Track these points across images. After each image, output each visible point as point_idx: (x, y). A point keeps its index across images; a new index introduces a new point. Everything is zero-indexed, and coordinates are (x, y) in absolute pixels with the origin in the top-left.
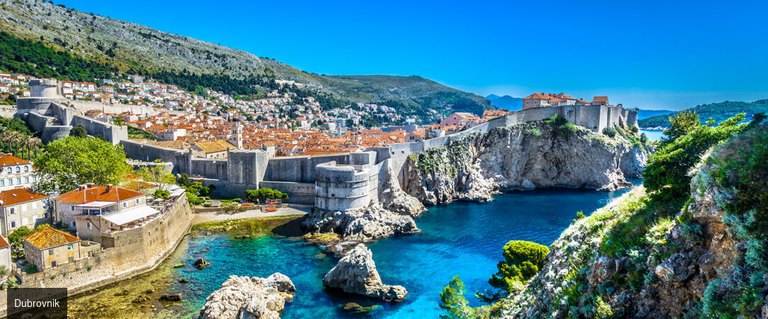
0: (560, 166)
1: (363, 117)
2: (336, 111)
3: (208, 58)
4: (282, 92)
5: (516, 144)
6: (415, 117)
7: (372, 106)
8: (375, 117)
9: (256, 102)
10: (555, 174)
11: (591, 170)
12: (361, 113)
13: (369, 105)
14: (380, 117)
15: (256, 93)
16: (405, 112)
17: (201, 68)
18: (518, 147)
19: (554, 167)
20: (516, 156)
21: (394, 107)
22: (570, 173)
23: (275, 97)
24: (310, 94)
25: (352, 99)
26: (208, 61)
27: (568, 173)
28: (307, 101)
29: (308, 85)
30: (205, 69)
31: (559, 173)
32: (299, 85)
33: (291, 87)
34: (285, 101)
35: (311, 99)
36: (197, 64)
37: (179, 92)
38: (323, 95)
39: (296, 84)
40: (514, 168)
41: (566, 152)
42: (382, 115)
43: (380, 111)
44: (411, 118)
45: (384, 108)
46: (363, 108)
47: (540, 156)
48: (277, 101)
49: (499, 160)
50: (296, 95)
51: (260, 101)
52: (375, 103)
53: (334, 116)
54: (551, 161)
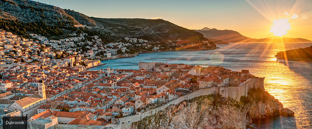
0: (218, 118)
1: (128, 47)
2: (111, 45)
3: (31, 12)
4: (78, 33)
5: (194, 109)
6: (159, 46)
7: (134, 39)
8: (135, 47)
9: (62, 40)
10: (215, 122)
11: (233, 122)
12: (127, 45)
13: (132, 39)
14: (138, 46)
15: (62, 34)
16: (154, 43)
17: (27, 18)
18: (195, 111)
19: (215, 119)
20: (194, 115)
21: (147, 40)
22: (222, 123)
23: (74, 36)
24: (96, 33)
25: (122, 35)
26: (31, 13)
27: (221, 123)
28: (94, 38)
29: (95, 27)
30: (30, 19)
31: (217, 122)
32: (89, 28)
33: (84, 29)
34: (80, 38)
35: (96, 37)
36: (25, 15)
37: (13, 36)
38: (104, 33)
39: (87, 27)
40: (192, 122)
41: (220, 112)
42: (140, 45)
43: (138, 42)
44: (157, 46)
45: (141, 41)
46: (128, 41)
47: (207, 113)
48: (76, 39)
49: (185, 118)
50: (87, 34)
51: (65, 40)
52: (136, 37)
53: (110, 48)
54: (213, 115)
